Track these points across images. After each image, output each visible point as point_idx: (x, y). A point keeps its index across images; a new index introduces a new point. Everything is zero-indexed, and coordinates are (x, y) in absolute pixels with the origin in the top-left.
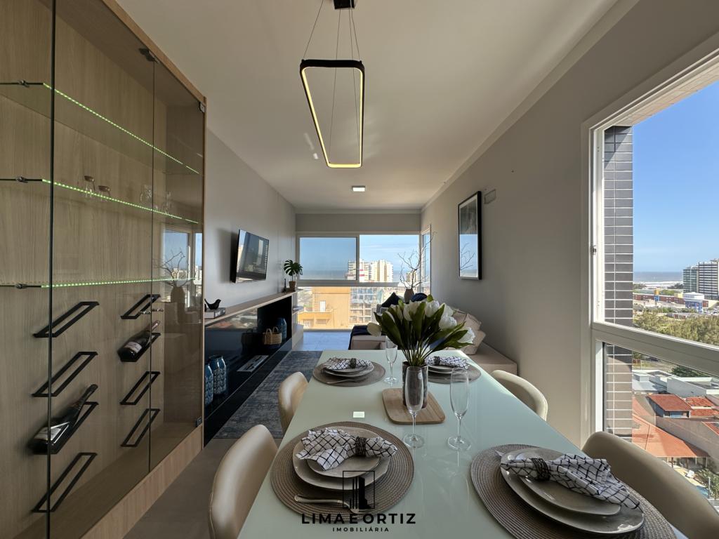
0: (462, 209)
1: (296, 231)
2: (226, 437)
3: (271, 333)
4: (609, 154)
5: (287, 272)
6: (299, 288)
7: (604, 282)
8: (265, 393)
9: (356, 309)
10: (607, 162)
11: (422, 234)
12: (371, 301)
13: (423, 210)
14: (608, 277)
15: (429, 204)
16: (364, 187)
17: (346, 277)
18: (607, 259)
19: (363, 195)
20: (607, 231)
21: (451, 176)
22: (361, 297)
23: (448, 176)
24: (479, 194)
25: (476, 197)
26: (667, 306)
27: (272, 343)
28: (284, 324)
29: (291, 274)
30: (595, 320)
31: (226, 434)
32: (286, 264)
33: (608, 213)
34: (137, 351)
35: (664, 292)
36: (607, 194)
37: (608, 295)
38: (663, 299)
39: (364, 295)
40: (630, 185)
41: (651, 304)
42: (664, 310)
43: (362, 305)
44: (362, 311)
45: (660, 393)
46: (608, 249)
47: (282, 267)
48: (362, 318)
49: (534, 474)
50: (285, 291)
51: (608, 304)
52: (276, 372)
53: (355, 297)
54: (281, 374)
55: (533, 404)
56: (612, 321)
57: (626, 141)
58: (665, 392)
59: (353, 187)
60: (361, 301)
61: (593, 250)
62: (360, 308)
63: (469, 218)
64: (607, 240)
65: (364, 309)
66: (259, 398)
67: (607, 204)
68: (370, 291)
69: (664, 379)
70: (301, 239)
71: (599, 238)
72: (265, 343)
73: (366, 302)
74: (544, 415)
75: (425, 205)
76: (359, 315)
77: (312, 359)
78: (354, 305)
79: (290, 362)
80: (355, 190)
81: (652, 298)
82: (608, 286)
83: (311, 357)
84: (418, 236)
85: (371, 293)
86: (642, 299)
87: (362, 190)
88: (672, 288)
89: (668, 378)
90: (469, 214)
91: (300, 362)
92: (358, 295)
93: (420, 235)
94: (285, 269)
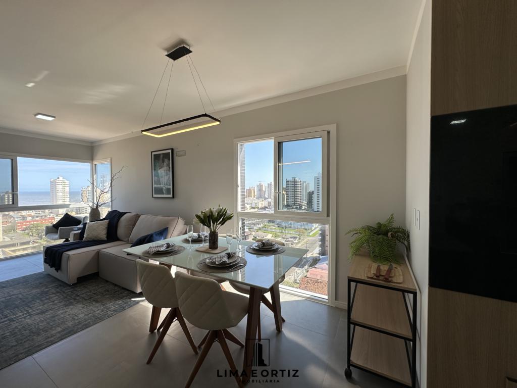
0: (154, 155)
7: (240, 197)
11: (95, 163)
13: (97, 144)
15: (106, 142)
16: (54, 117)
18: (241, 189)
19: (47, 123)
20: (241, 179)
24: (172, 150)
25: (169, 151)
30: (239, 211)
33: (241, 173)
46: (241, 186)
51: (241, 205)
59: (40, 114)
67: (241, 170)
80: (39, 117)
87: (50, 119)
90: (163, 160)
93: (92, 164)
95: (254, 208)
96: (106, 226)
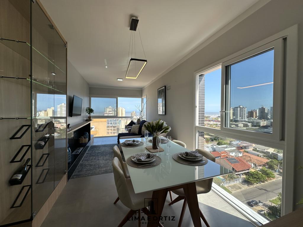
0: (159, 91)
1: (90, 94)
2: (76, 178)
3: (83, 138)
4: (200, 81)
5: (87, 112)
6: (92, 119)
7: (198, 115)
8: (86, 162)
9: (109, 129)
10: (199, 83)
11: (143, 98)
12: (116, 125)
13: (143, 89)
14: (199, 114)
15: (145, 87)
16: (122, 79)
17: (104, 115)
18: (199, 109)
19: (121, 82)
20: (199, 102)
21: (155, 78)
22: (111, 123)
23: (154, 78)
24: (165, 87)
25: (164, 87)
26: (216, 123)
27: (84, 142)
28: (87, 134)
29: (89, 113)
30: (196, 125)
31: (75, 177)
32: (86, 109)
33: (199, 97)
34: (43, 145)
35: (215, 119)
36: (199, 92)
37: (199, 118)
38: (215, 121)
39: (112, 122)
40: (204, 90)
41: (212, 123)
42: (215, 125)
43: (111, 127)
44: (112, 129)
45: (214, 151)
46: (199, 107)
47: (85, 110)
48: (112, 132)
49: (185, 154)
50: (87, 121)
51: (199, 121)
52: (87, 154)
53: (108, 123)
54: (89, 154)
55: (183, 146)
56: (200, 125)
57: (204, 78)
58: (215, 151)
59: (118, 79)
60: (111, 125)
61: (196, 107)
62: (111, 128)
63: (162, 94)
64: (199, 104)
65: (113, 128)
66: (84, 163)
67: (199, 95)
68: (115, 121)
69: (215, 147)
70: (91, 98)
71: (197, 104)
72: (81, 143)
73: (114, 125)
74: (186, 147)
75: (144, 87)
76: (110, 131)
77: (101, 148)
78: (108, 127)
79: (92, 150)
80: (118, 80)
81: (212, 121)
82: (199, 116)
83: (100, 147)
84: (141, 98)
85: (116, 121)
86: (209, 121)
87: (122, 80)
88: (217, 117)
89: (216, 146)
90: (162, 93)
91: (97, 149)
92: (110, 122)
93: (142, 98)
94: (86, 111)
95: (255, 126)
96: (139, 127)
